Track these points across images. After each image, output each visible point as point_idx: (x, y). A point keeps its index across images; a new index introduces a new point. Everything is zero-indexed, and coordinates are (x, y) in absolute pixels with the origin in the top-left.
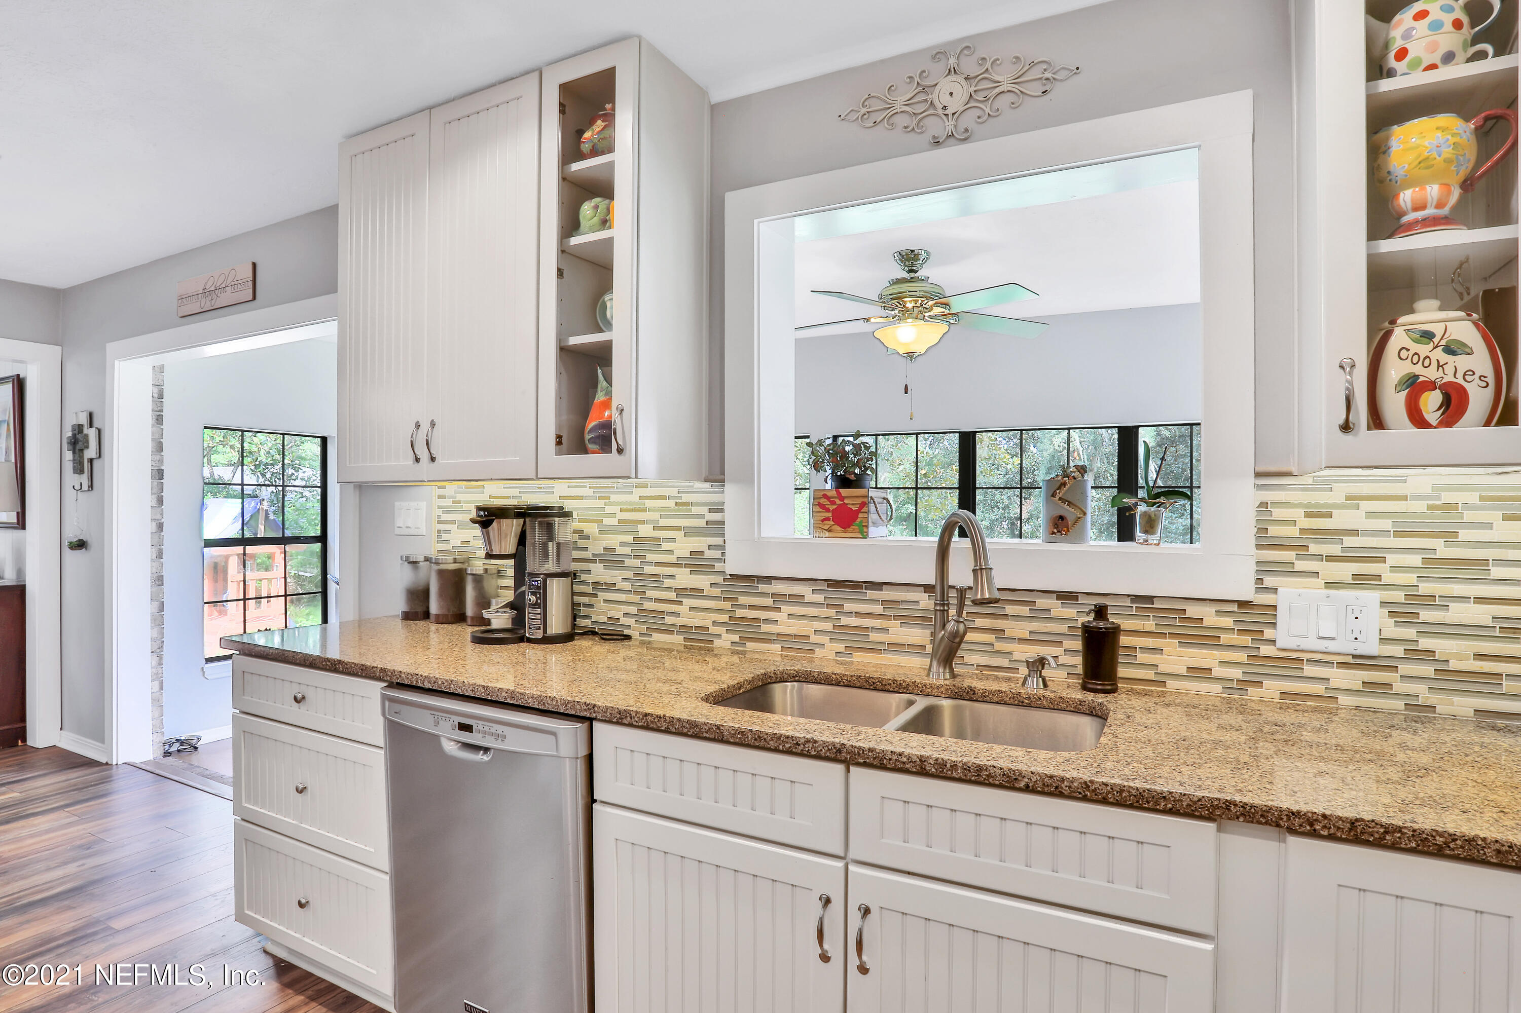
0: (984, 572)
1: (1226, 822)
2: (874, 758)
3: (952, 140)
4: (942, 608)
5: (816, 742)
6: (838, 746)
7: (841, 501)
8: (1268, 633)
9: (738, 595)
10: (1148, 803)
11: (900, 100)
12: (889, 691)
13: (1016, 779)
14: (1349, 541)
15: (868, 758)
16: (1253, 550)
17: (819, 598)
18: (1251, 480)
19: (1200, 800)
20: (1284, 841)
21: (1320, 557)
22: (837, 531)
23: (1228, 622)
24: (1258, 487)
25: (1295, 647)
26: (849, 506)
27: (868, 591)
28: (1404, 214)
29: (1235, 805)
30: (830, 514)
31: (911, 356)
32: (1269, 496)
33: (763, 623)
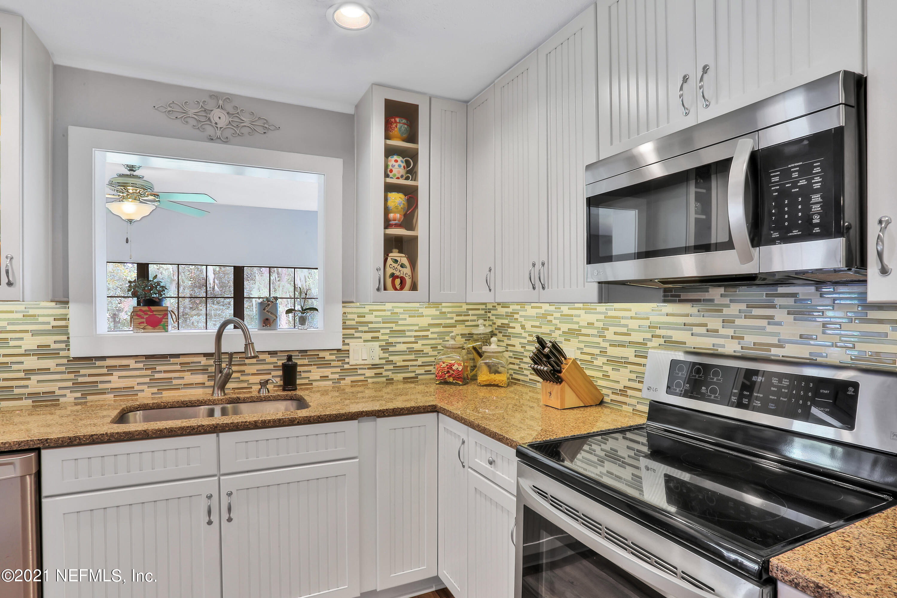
0: (250, 345)
1: (360, 418)
2: (234, 426)
3: (219, 140)
4: (219, 363)
5: (203, 426)
6: (216, 425)
7: (151, 313)
8: (347, 360)
9: (80, 369)
10: (339, 418)
11: (191, 112)
12: (195, 406)
13: (294, 421)
14: (370, 326)
15: (230, 427)
16: (341, 330)
17: (141, 365)
18: (341, 305)
19: (354, 413)
20: (376, 421)
21: (362, 332)
22: (149, 329)
23: (333, 357)
24: (343, 307)
25: (355, 364)
26: (156, 315)
27: (171, 359)
28: (390, 221)
29: (364, 412)
30: (144, 320)
31: (130, 221)
32: (347, 310)
33: (100, 384)
